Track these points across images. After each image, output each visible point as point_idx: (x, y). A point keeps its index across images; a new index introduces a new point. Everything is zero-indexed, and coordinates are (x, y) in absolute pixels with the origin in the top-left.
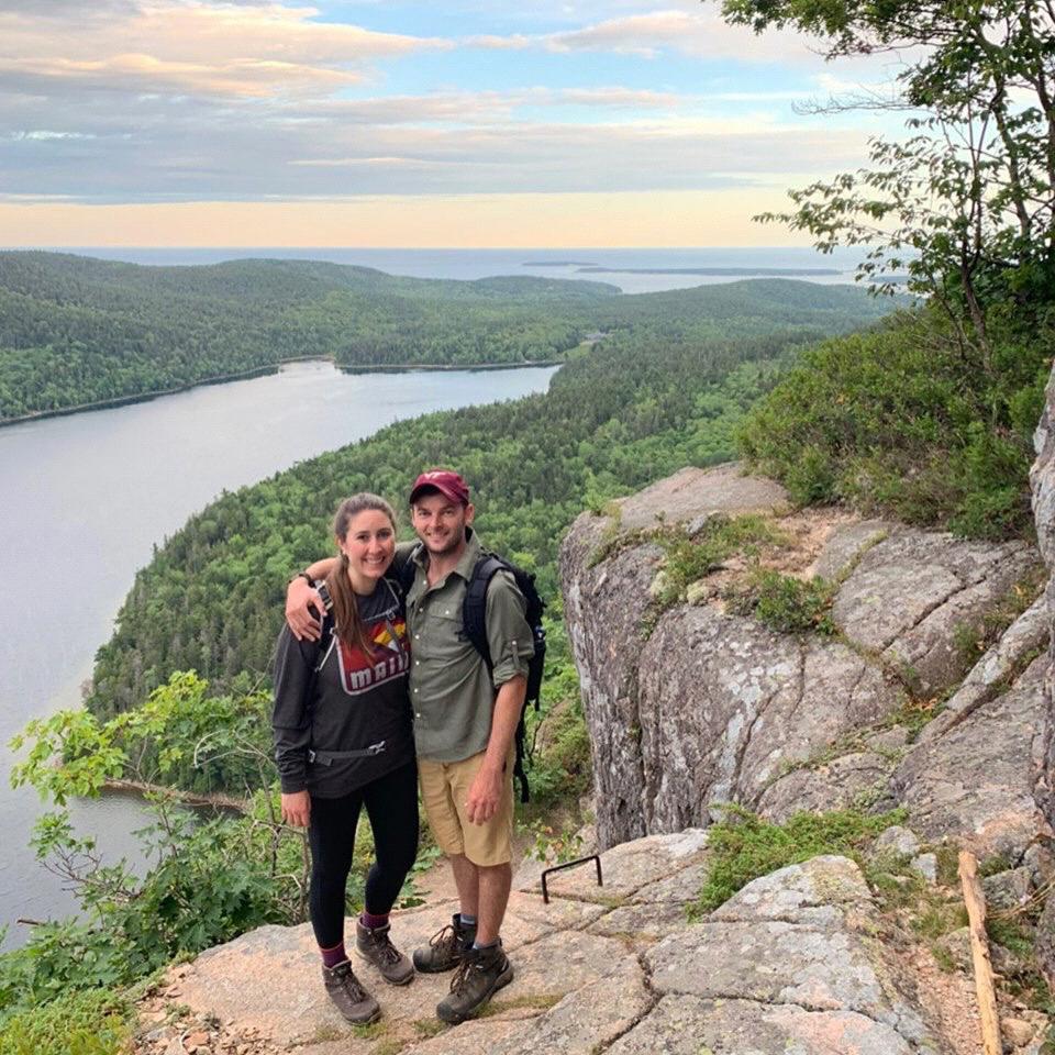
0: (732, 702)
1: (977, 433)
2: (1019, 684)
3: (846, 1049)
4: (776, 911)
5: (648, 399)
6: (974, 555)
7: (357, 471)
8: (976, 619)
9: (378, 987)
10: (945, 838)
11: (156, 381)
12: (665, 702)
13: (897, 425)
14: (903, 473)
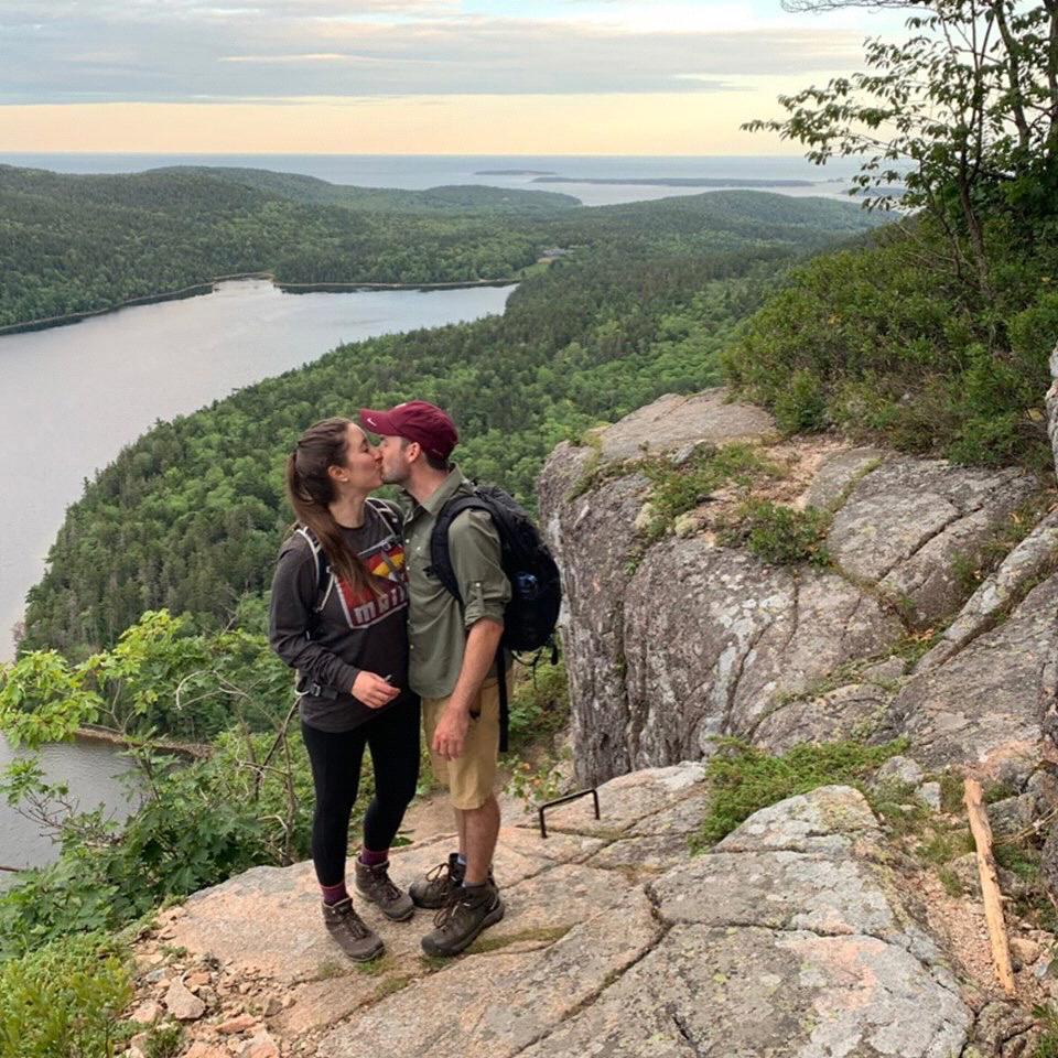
0: (724, 635)
1: (977, 356)
2: (1017, 614)
3: (860, 971)
4: (783, 840)
5: (610, 321)
6: (970, 482)
7: (301, 399)
8: (973, 548)
9: (379, 924)
10: (948, 767)
11: (81, 302)
12: (653, 636)
13: (892, 348)
14: (897, 399)
